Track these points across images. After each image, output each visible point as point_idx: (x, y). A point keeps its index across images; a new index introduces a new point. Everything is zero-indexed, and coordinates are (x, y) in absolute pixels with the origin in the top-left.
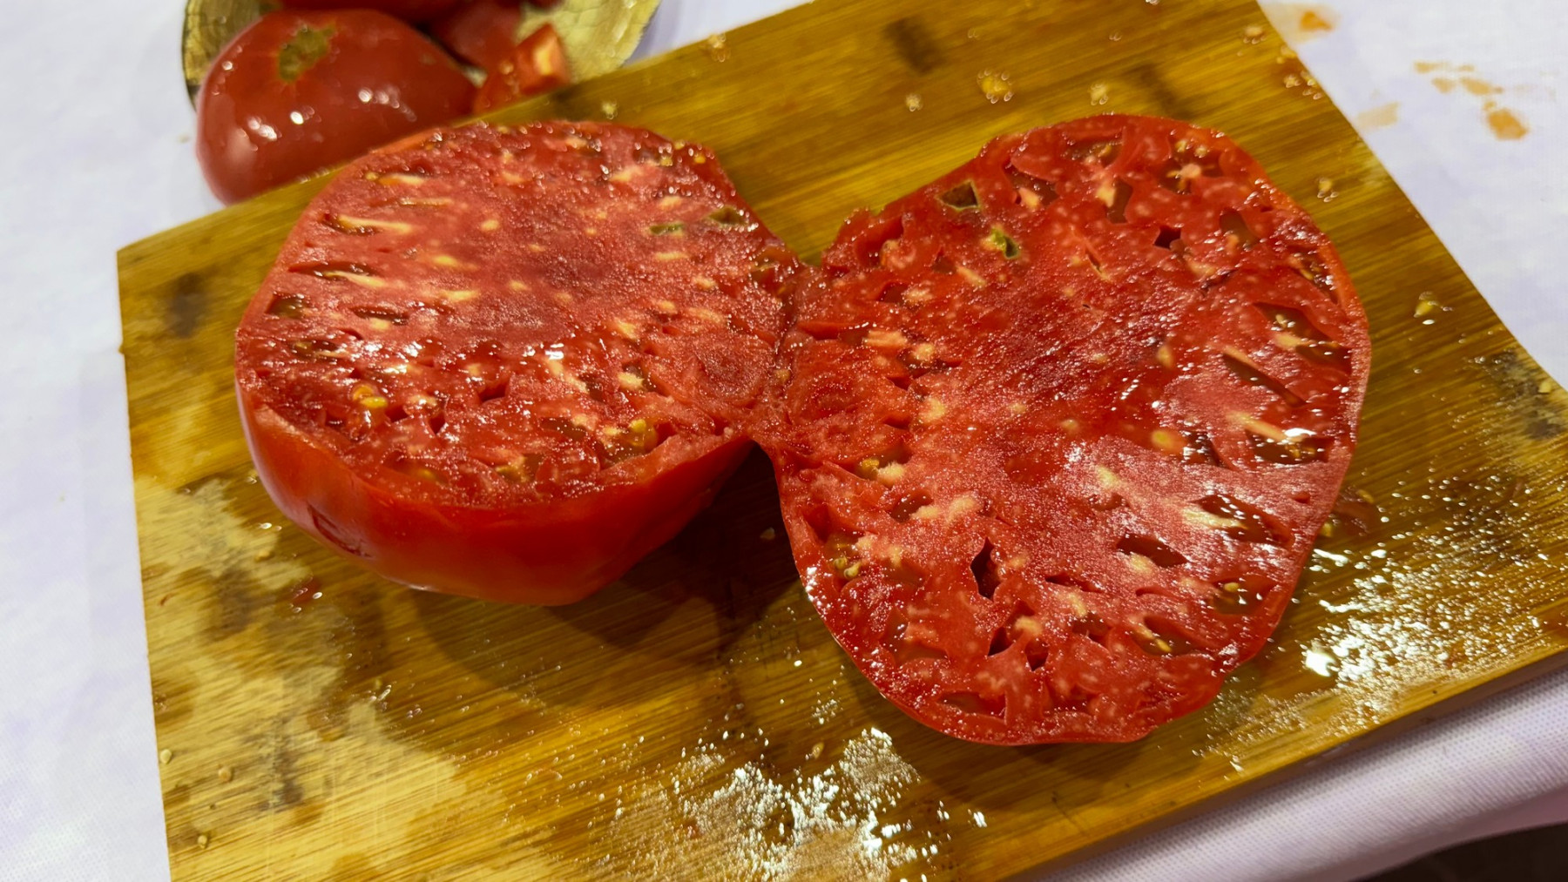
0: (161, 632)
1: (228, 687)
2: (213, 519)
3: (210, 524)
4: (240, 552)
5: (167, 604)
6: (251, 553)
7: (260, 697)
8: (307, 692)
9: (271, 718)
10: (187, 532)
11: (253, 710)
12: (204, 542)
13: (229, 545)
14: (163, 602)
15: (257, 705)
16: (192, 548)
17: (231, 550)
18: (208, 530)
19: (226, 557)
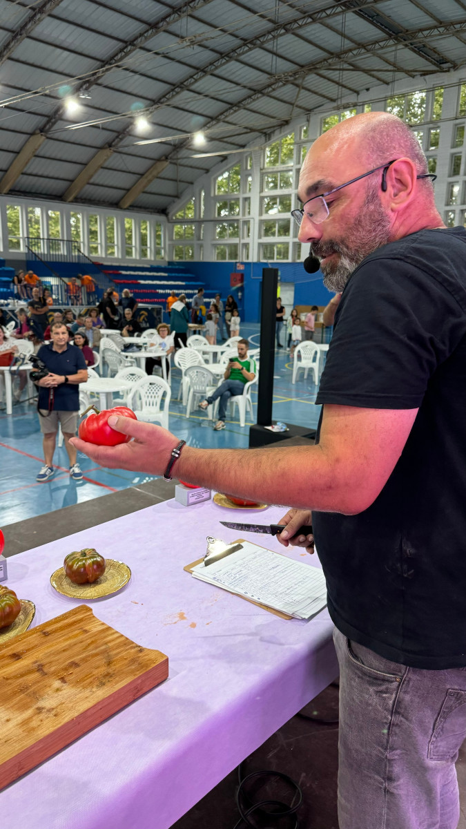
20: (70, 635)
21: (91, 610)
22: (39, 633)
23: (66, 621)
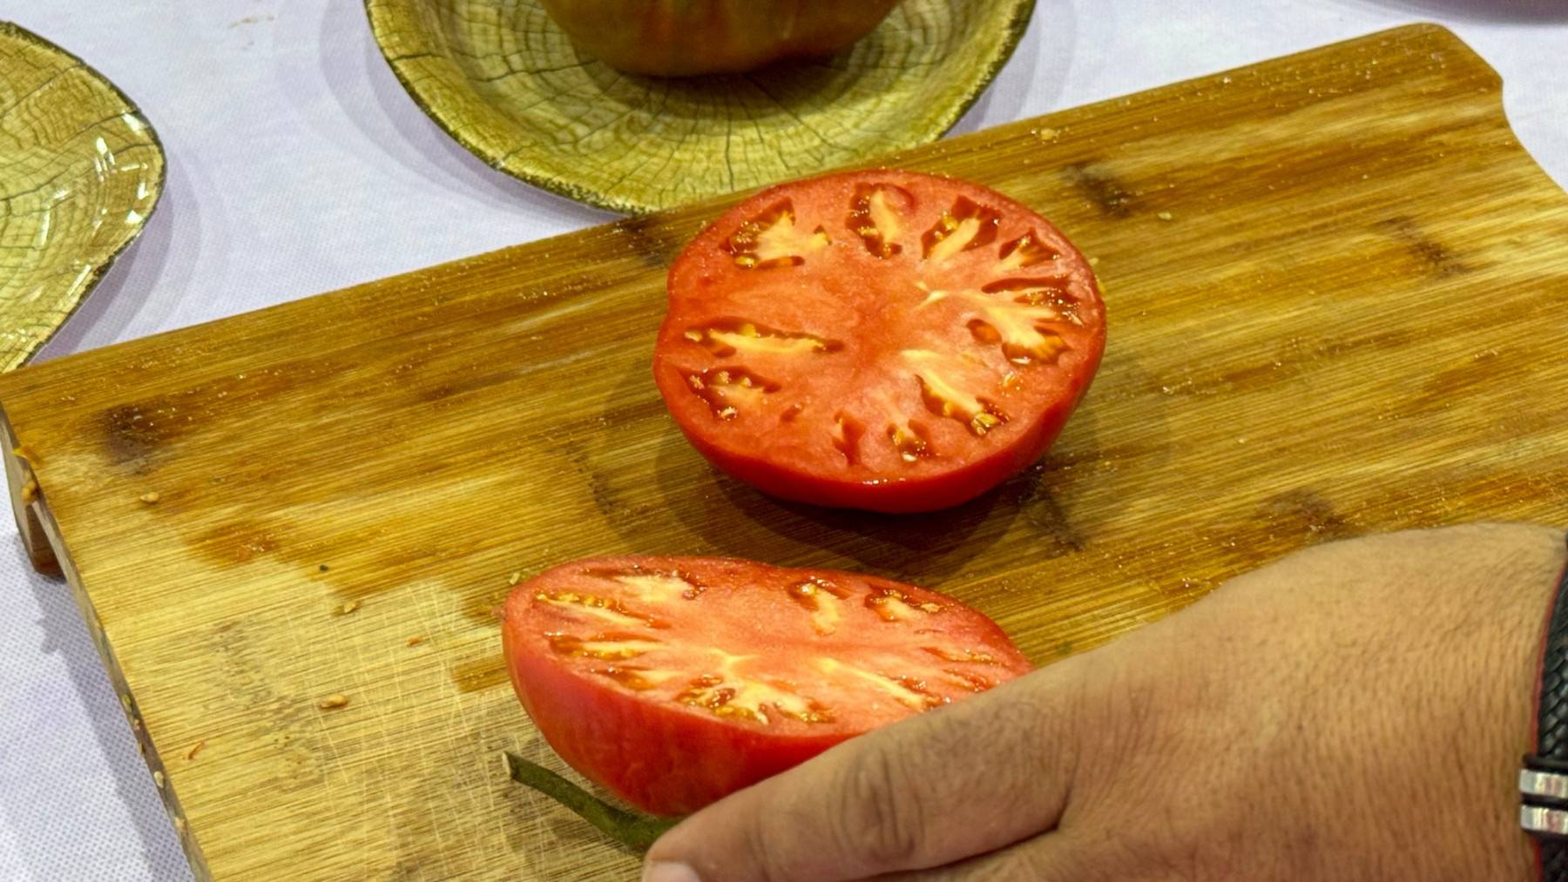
0: (199, 786)
1: (319, 839)
2: (245, 667)
3: (242, 672)
4: (294, 702)
5: (195, 757)
6: (315, 701)
7: (366, 847)
8: (434, 840)
9: (388, 868)
10: (206, 681)
11: (361, 861)
12: (237, 691)
13: (276, 695)
14: (191, 757)
15: (365, 856)
16: (222, 698)
17: (280, 699)
18: (238, 679)
19: (274, 706)
20: (1306, 254)
21: (1491, 83)
22: (1051, 180)
23: (1276, 131)
